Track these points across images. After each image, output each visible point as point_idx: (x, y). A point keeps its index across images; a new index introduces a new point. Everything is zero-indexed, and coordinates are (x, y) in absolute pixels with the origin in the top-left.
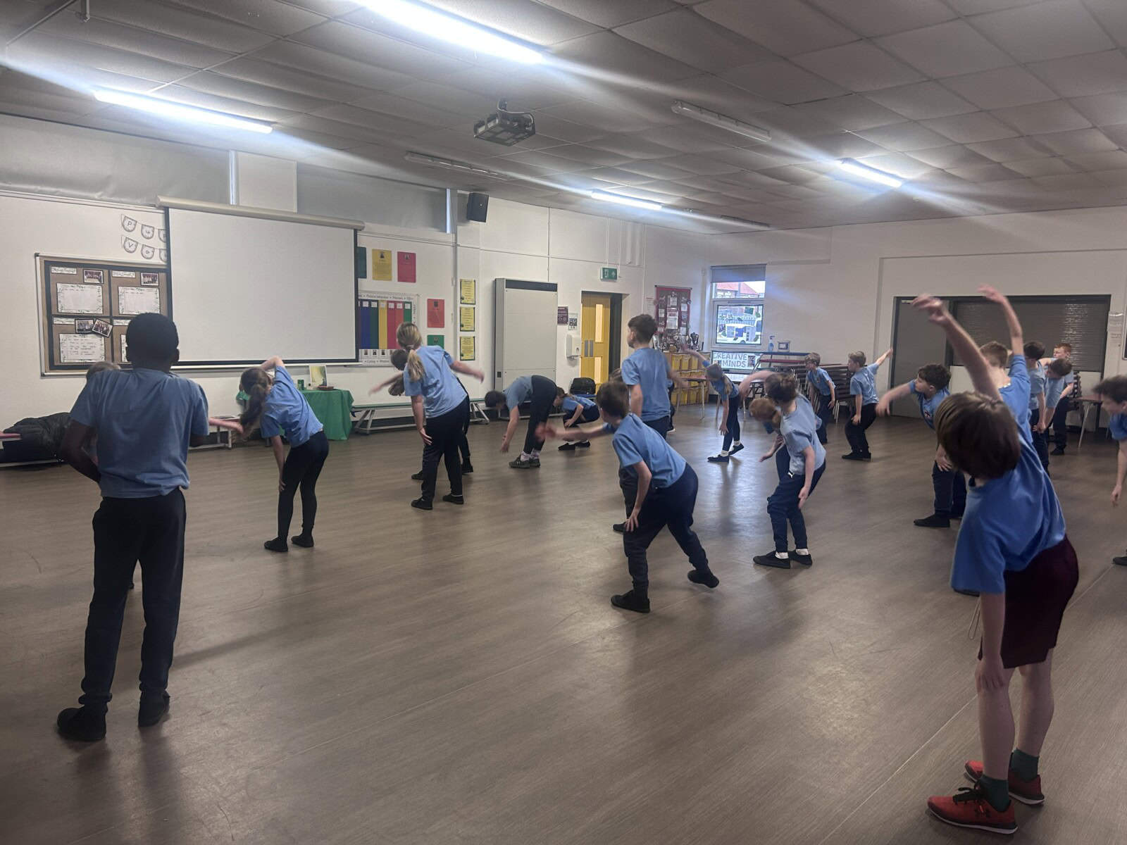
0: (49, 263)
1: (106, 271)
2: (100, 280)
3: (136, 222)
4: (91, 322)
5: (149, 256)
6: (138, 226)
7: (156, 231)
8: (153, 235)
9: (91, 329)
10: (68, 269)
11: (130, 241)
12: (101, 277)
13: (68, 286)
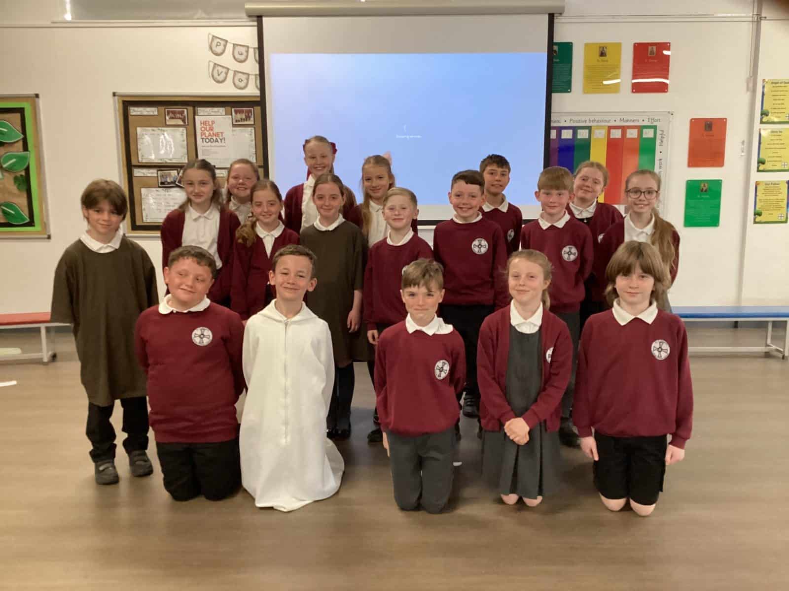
0: (128, 103)
1: (191, 109)
2: (185, 123)
3: (226, 41)
4: (174, 173)
5: (242, 84)
6: (230, 47)
7: (251, 51)
8: (247, 57)
9: (174, 182)
10: (148, 109)
11: (220, 68)
12: (185, 117)
13: (148, 130)
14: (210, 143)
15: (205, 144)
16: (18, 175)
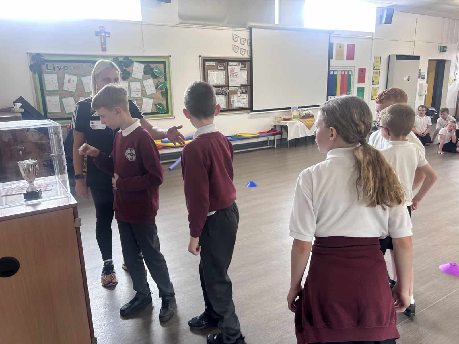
0: (205, 60)
1: (226, 63)
2: (224, 68)
3: (239, 37)
4: (221, 89)
5: (243, 54)
6: (239, 39)
7: (246, 40)
8: (245, 43)
9: (220, 93)
10: (212, 63)
11: (236, 47)
12: (224, 66)
13: (212, 72)
14: (233, 77)
15: (231, 77)
16: (163, 91)
